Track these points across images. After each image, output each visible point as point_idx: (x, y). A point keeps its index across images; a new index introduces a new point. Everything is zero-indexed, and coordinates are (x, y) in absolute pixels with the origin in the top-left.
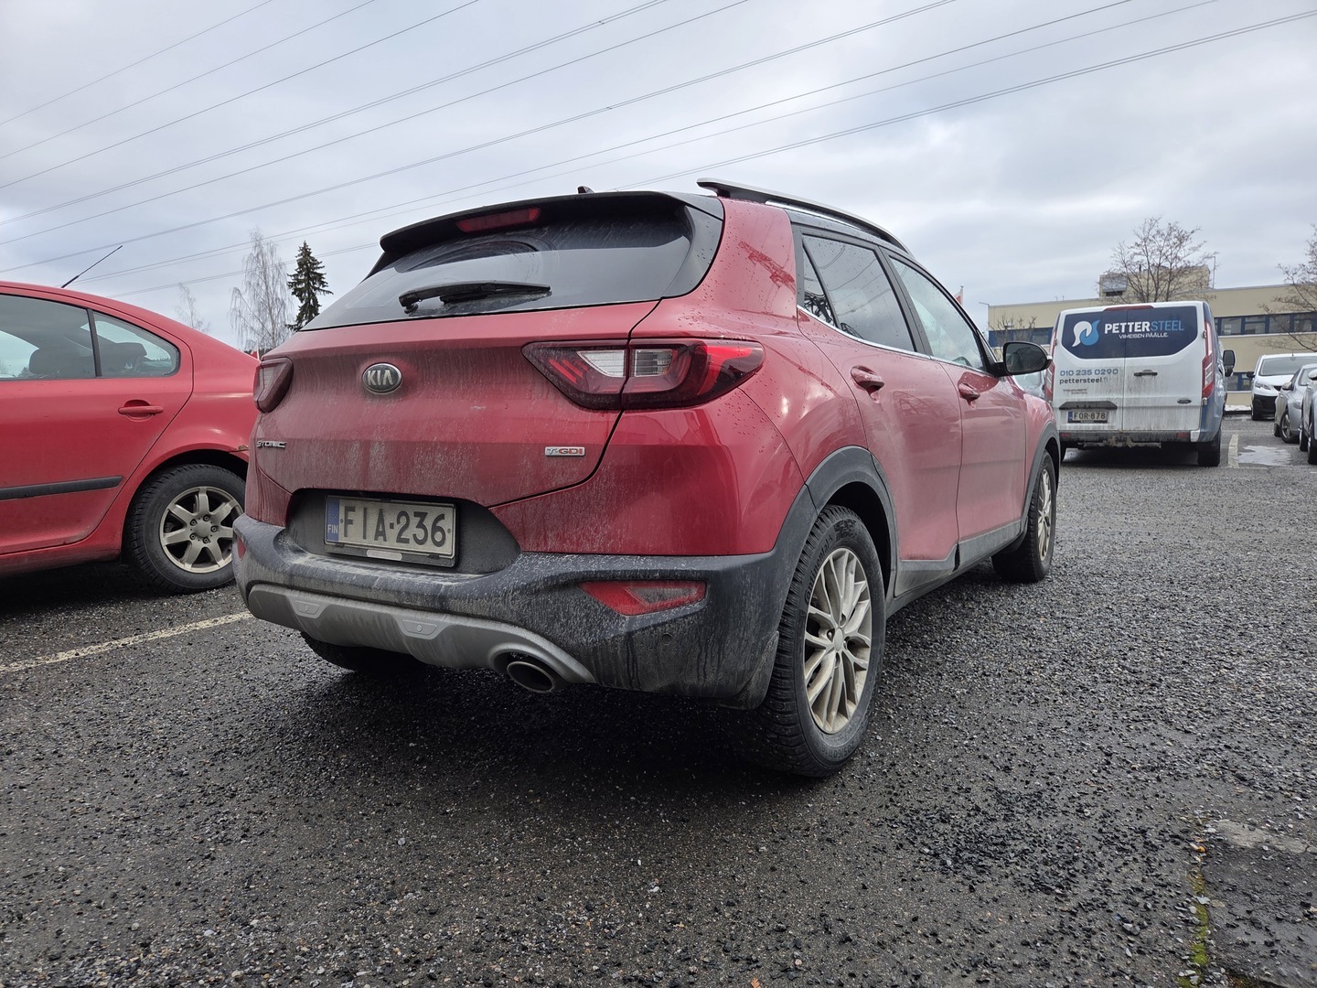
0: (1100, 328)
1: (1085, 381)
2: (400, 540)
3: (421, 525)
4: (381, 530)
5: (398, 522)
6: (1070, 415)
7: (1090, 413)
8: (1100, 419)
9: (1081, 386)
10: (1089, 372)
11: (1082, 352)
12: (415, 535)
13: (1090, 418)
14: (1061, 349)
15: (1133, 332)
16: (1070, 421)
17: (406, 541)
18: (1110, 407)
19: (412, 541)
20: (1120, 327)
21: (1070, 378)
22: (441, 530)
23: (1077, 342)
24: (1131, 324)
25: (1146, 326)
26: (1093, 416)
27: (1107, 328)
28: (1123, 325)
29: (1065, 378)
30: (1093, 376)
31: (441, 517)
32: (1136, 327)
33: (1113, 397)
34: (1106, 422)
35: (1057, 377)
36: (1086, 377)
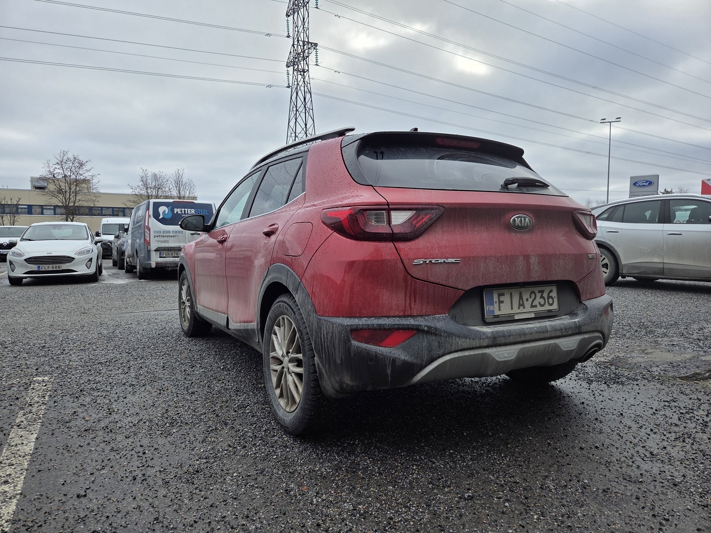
0: (172, 211)
1: (167, 236)
2: (532, 306)
3: (542, 297)
4: (521, 303)
5: (531, 297)
6: (160, 254)
7: (170, 253)
8: (176, 256)
9: (165, 239)
10: (169, 232)
11: (164, 221)
12: (539, 303)
13: (170, 255)
14: (152, 220)
15: (188, 214)
16: (160, 257)
17: (536, 306)
18: (179, 249)
19: (538, 306)
20: (182, 211)
21: (159, 235)
22: (551, 297)
23: (161, 217)
24: (186, 210)
25: (193, 211)
26: (172, 254)
27: (176, 210)
28: (183, 210)
29: (157, 234)
30: (171, 234)
31: (551, 291)
32: (189, 211)
33: (181, 245)
34: (178, 257)
35: (152, 234)
36: (168, 234)
